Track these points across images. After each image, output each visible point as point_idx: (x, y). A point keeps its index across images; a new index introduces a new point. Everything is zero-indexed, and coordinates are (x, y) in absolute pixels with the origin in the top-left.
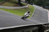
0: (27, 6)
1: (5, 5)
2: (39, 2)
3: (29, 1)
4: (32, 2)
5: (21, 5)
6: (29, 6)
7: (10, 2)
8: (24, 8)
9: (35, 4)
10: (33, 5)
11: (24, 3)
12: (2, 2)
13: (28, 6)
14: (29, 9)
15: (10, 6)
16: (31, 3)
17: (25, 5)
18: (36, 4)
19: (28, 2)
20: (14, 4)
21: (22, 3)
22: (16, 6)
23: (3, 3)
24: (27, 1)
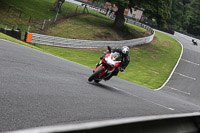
0: (150, 39)
1: (59, 31)
2: (198, 23)
3: (158, 17)
4: (169, 22)
5: (127, 34)
7: (81, 20)
8: (137, 46)
9: (181, 29)
10: (173, 33)
11: (137, 27)
12: (47, 19)
14: (157, 49)
15: (80, 38)
16: (166, 26)
17: (142, 35)
18: (185, 31)
19: (154, 20)
20: (99, 31)
21: (129, 24)
22: (106, 37)
23: (53, 24)
24: (150, 18)
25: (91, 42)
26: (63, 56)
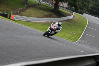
0: (71, 17)
1: (26, 14)
2: (95, 9)
3: (76, 6)
4: (81, 8)
5: (60, 15)
6: (76, 17)
7: (37, 8)
8: (65, 20)
9: (87, 12)
10: (83, 14)
11: (65, 11)
12: (21, 8)
13: (74, 16)
14: (75, 22)
15: (37, 17)
16: (79, 11)
17: (68, 15)
18: (89, 13)
19: (73, 7)
20: (46, 13)
21: (61, 9)
22: (50, 16)
23: (23, 10)
25: (42, 19)
26: (29, 26)
